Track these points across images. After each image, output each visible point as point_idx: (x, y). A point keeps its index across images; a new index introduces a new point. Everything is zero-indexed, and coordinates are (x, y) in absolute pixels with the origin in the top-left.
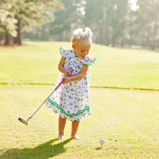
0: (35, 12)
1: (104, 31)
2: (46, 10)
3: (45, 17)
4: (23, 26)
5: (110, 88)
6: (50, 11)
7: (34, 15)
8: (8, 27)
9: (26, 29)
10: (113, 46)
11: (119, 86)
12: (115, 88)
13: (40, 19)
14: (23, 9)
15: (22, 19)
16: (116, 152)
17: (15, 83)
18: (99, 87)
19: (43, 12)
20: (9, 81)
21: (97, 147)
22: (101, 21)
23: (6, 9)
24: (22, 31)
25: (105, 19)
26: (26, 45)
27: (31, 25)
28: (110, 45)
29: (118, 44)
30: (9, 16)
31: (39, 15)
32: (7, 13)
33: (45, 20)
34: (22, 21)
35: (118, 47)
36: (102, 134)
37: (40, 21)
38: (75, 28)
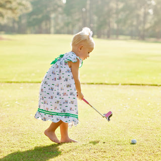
0: (10, 2)
3: (21, 7)
5: (97, 84)
7: (8, 6)
9: (1, 21)
10: (99, 37)
11: (106, 82)
12: (102, 84)
13: (16, 9)
16: (104, 155)
19: (19, 1)
22: (84, 10)
25: (88, 7)
26: (1, 39)
27: (6, 17)
28: (95, 36)
29: (104, 34)
31: (14, 5)
33: (21, 10)
35: (104, 38)
36: (89, 136)
37: (16, 11)
38: (56, 18)
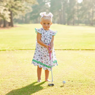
0: (20, 7)
1: (62, 16)
2: (27, 5)
3: (26, 9)
4: (14, 15)
5: (68, 50)
6: (29, 6)
7: (20, 9)
8: (5, 17)
9: (16, 17)
10: (68, 25)
11: (73, 49)
12: (70, 50)
13: (24, 10)
14: (13, 5)
16: (72, 88)
17: (10, 49)
18: (61, 50)
19: (25, 6)
20: (7, 48)
22: (60, 10)
23: (3, 6)
24: (13, 18)
25: (62, 9)
26: (16, 26)
27: (18, 15)
28: (66, 24)
29: (71, 23)
30: (5, 10)
31: (23, 8)
32: (4, 8)
33: (27, 11)
34: (13, 12)
35: (71, 25)
36: (64, 78)
37: (24, 12)
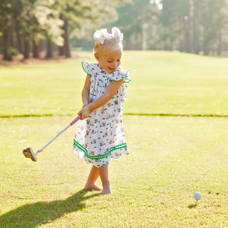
0: (88, 8)
1: (191, 32)
2: (105, 5)
3: (103, 15)
4: (72, 29)
5: (205, 116)
6: (110, 6)
7: (87, 13)
8: (50, 32)
9: (76, 34)
10: (206, 54)
11: (218, 113)
12: (212, 116)
13: (96, 18)
14: (71, 4)
15: (70, 19)
16: (218, 211)
17: (64, 113)
18: (188, 116)
19: (100, 7)
20: (56, 111)
21: (190, 204)
22: (186, 18)
23: (47, 6)
24: (71, 36)
25: (192, 14)
27: (83, 28)
28: (202, 53)
29: (213, 50)
30: (51, 16)
31: (94, 12)
32: (48, 11)
33: (104, 19)
34: (70, 22)
35: (213, 55)
36: (197, 184)
37: (97, 21)
38: (149, 29)
